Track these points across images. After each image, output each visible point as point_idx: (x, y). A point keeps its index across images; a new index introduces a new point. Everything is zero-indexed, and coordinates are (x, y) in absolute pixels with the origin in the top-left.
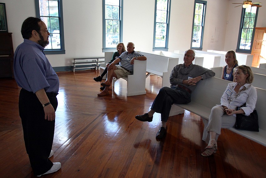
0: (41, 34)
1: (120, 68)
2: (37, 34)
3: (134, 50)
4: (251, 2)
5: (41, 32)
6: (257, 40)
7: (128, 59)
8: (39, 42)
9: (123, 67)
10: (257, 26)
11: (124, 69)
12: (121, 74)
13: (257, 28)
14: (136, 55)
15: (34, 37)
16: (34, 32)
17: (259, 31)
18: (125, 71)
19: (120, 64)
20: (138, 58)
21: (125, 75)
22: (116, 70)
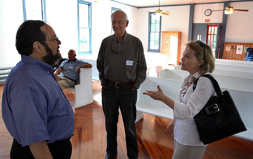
0: (47, 46)
1: (63, 78)
2: (42, 47)
3: (76, 57)
4: (162, 11)
5: (47, 42)
6: (165, 41)
7: (71, 67)
8: (45, 59)
9: (66, 77)
10: (162, 30)
11: (68, 78)
12: (66, 84)
13: (162, 32)
14: (80, 62)
15: (38, 53)
16: (36, 44)
17: (165, 34)
18: (70, 81)
19: (61, 73)
20: (84, 66)
21: (70, 85)
22: (59, 81)
